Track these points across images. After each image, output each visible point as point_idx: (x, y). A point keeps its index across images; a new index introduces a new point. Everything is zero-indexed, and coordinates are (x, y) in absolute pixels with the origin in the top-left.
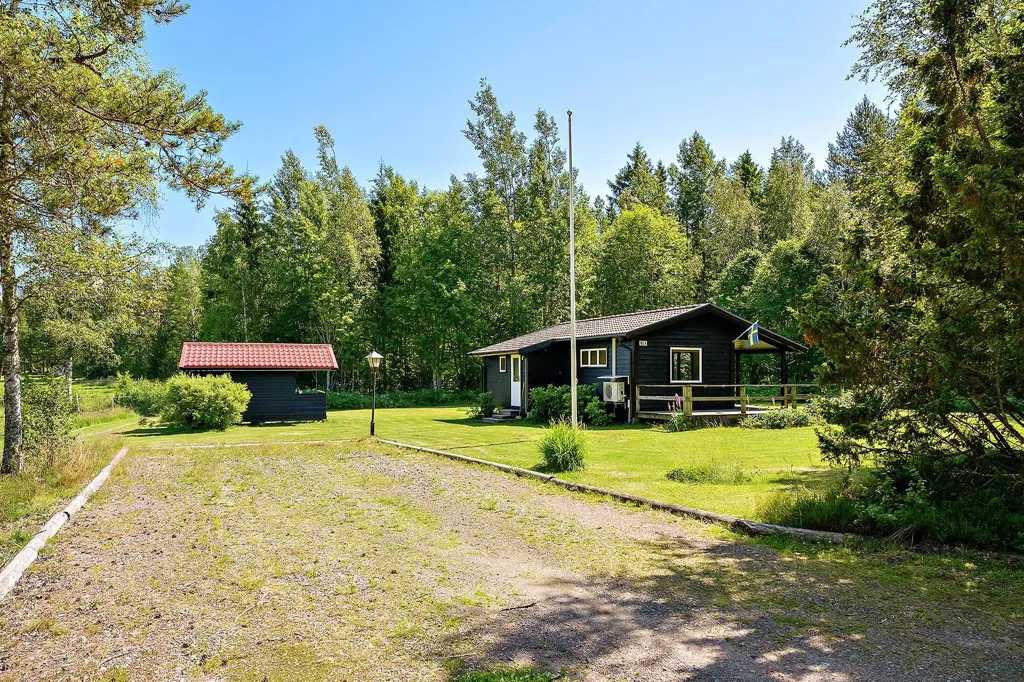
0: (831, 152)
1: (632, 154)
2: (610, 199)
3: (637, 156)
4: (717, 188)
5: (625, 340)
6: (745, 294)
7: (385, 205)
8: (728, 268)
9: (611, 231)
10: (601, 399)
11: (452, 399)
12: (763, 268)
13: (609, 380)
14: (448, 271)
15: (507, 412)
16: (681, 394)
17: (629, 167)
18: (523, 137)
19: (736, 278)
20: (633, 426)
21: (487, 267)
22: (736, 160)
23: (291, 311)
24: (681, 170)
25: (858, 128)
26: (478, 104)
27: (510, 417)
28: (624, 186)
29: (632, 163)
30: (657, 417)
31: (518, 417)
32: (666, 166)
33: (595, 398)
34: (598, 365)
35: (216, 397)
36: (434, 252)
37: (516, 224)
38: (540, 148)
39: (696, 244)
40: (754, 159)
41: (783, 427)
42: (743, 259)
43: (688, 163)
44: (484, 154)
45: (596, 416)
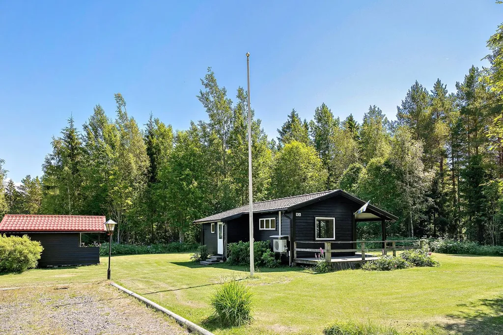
0: (399, 111)
1: (290, 115)
2: (279, 139)
3: (293, 116)
4: (336, 133)
5: (287, 212)
6: (353, 188)
7: (152, 138)
8: (344, 174)
9: (279, 155)
10: (272, 250)
11: (190, 248)
12: (363, 174)
13: (277, 238)
14: (187, 175)
15: (215, 258)
16: (323, 248)
17: (289, 122)
18: (230, 102)
19: (348, 180)
20: (292, 268)
21: (210, 174)
22: (345, 119)
23: (97, 198)
24: (316, 124)
25: (413, 98)
26: (206, 82)
27: (217, 261)
28: (286, 132)
29: (290, 120)
30: (308, 263)
31: (222, 261)
32: (308, 121)
33: (268, 250)
34: (270, 229)
35: (15, 251)
36: (180, 165)
37: (226, 150)
38: (240, 108)
39: (325, 163)
40: (355, 119)
41: (390, 269)
42: (352, 169)
43: (319, 120)
44: (209, 110)
45: (269, 262)
